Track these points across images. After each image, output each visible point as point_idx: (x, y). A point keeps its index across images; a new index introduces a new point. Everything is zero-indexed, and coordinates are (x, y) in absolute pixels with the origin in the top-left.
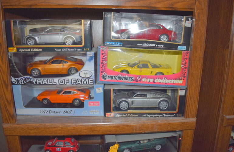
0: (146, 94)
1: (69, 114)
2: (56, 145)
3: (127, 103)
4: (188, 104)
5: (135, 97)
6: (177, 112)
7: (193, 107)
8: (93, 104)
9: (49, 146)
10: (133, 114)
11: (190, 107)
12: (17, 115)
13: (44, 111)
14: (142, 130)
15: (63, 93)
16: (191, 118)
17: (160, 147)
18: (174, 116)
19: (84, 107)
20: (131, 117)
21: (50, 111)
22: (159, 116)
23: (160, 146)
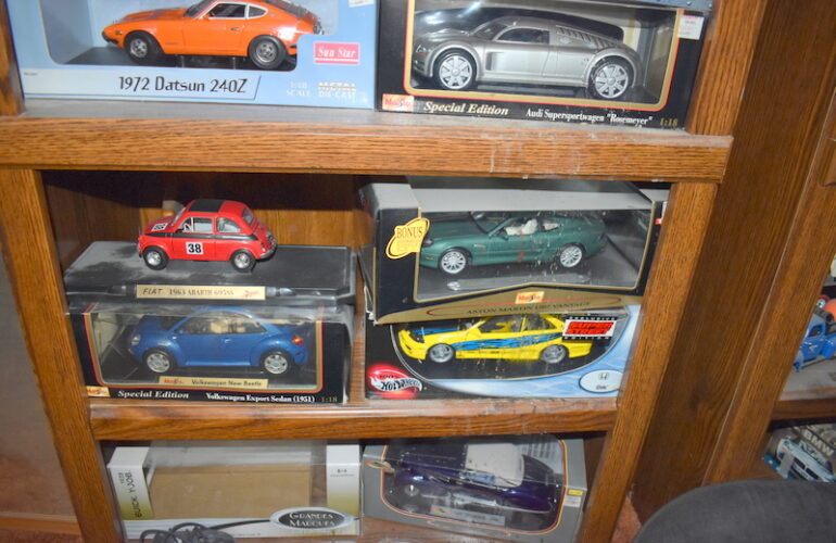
0: (548, 33)
1: (235, 95)
2: (185, 230)
3: (467, 63)
4: (710, 72)
5: (500, 38)
6: (662, 106)
7: (728, 91)
8: (332, 53)
9: (159, 234)
10: (490, 103)
11: (716, 88)
12: (26, 96)
13: (135, 81)
14: (525, 163)
15: (212, 13)
16: (714, 134)
17: (580, 257)
18: (648, 125)
19: (297, 67)
20: (483, 116)
21: (160, 80)
22: (590, 118)
23: (580, 253)
